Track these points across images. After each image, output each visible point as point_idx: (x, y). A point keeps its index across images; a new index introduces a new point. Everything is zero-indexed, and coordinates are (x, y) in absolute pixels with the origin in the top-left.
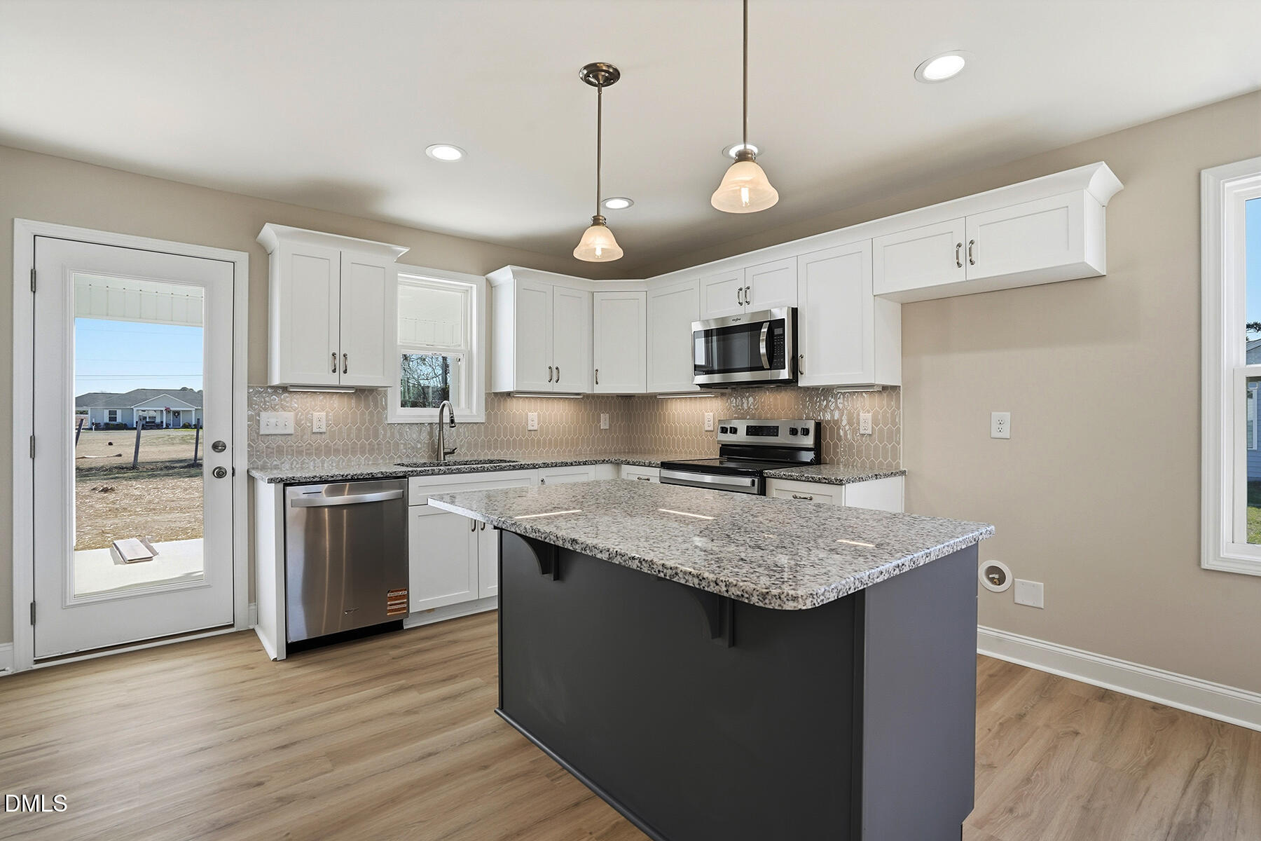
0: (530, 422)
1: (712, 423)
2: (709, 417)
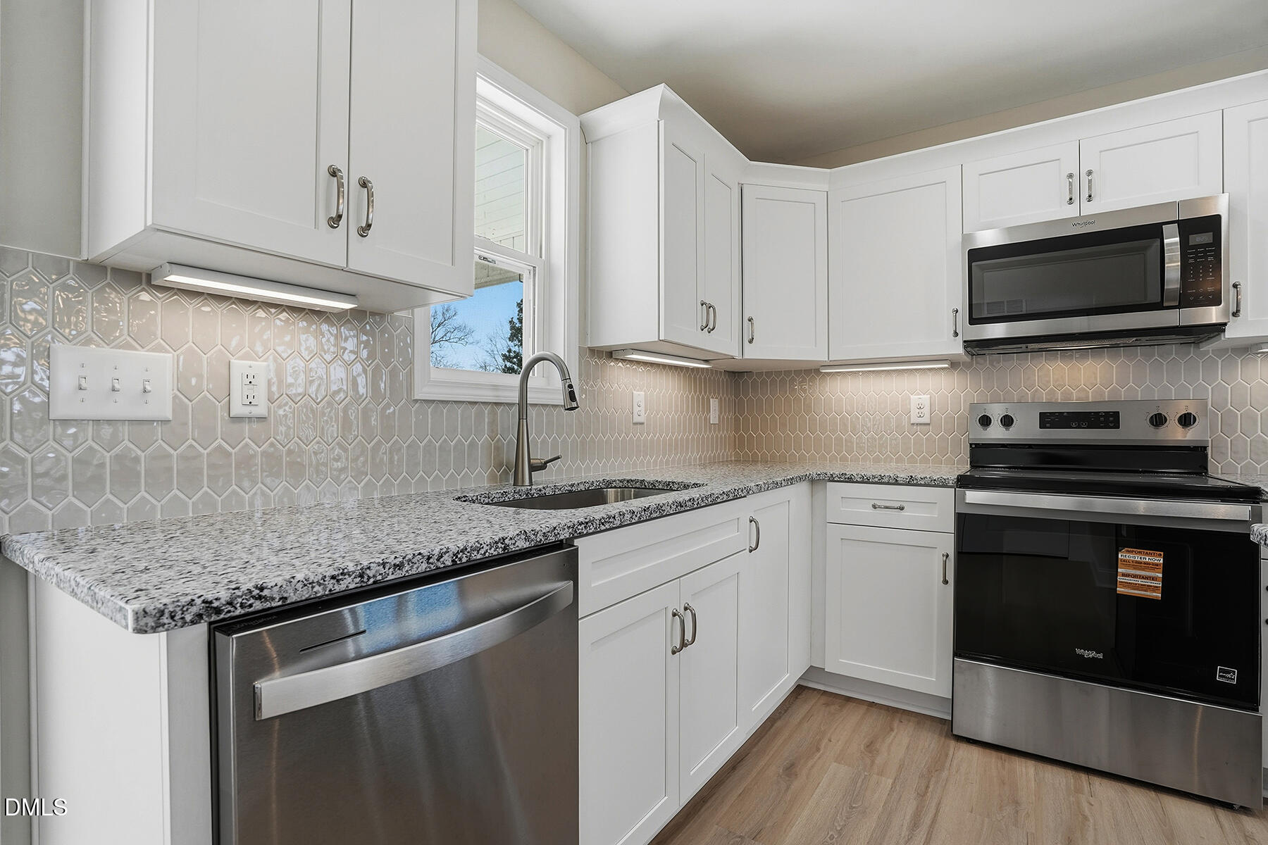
0: (636, 409)
1: (926, 411)
2: (920, 401)
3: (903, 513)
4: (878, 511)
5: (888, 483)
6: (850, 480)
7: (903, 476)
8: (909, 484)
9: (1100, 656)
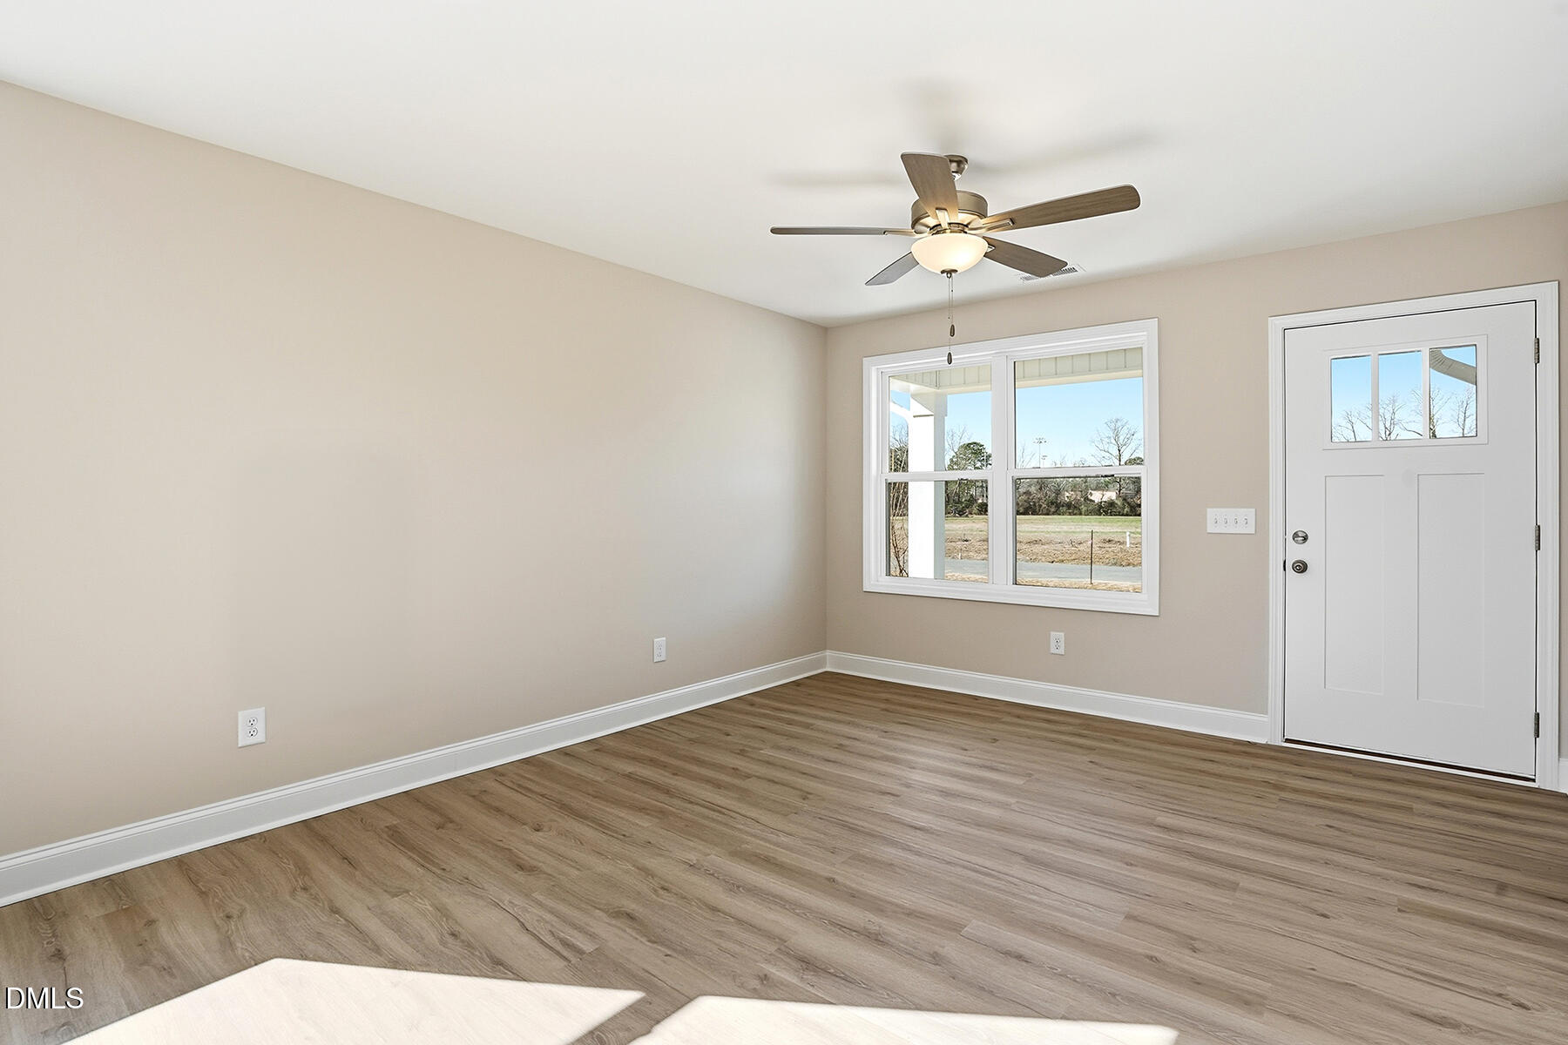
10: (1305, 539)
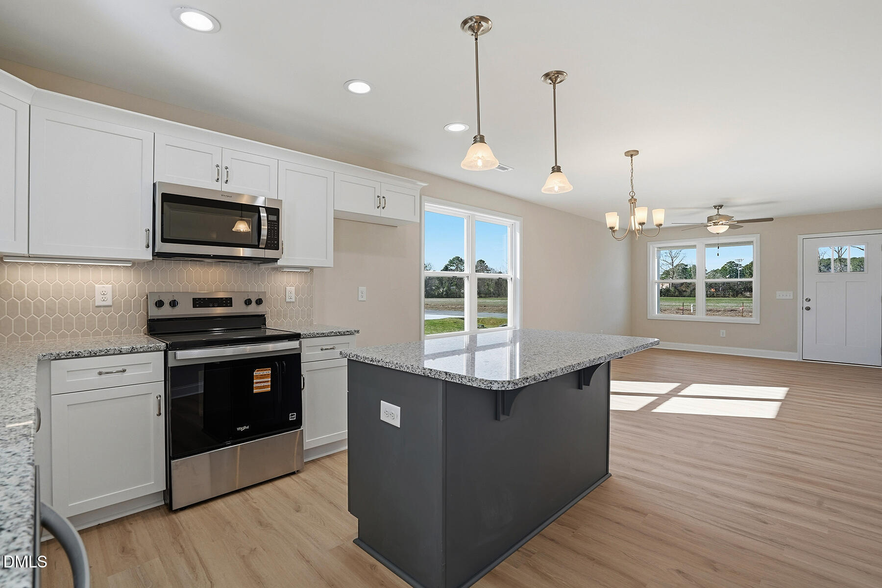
1: (109, 296)
2: (104, 289)
3: (125, 374)
4: (103, 376)
5: (114, 354)
6: (78, 356)
7: (125, 348)
8: (131, 352)
9: (248, 427)
10: (810, 300)
